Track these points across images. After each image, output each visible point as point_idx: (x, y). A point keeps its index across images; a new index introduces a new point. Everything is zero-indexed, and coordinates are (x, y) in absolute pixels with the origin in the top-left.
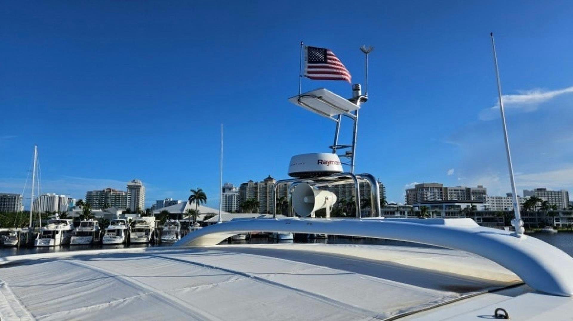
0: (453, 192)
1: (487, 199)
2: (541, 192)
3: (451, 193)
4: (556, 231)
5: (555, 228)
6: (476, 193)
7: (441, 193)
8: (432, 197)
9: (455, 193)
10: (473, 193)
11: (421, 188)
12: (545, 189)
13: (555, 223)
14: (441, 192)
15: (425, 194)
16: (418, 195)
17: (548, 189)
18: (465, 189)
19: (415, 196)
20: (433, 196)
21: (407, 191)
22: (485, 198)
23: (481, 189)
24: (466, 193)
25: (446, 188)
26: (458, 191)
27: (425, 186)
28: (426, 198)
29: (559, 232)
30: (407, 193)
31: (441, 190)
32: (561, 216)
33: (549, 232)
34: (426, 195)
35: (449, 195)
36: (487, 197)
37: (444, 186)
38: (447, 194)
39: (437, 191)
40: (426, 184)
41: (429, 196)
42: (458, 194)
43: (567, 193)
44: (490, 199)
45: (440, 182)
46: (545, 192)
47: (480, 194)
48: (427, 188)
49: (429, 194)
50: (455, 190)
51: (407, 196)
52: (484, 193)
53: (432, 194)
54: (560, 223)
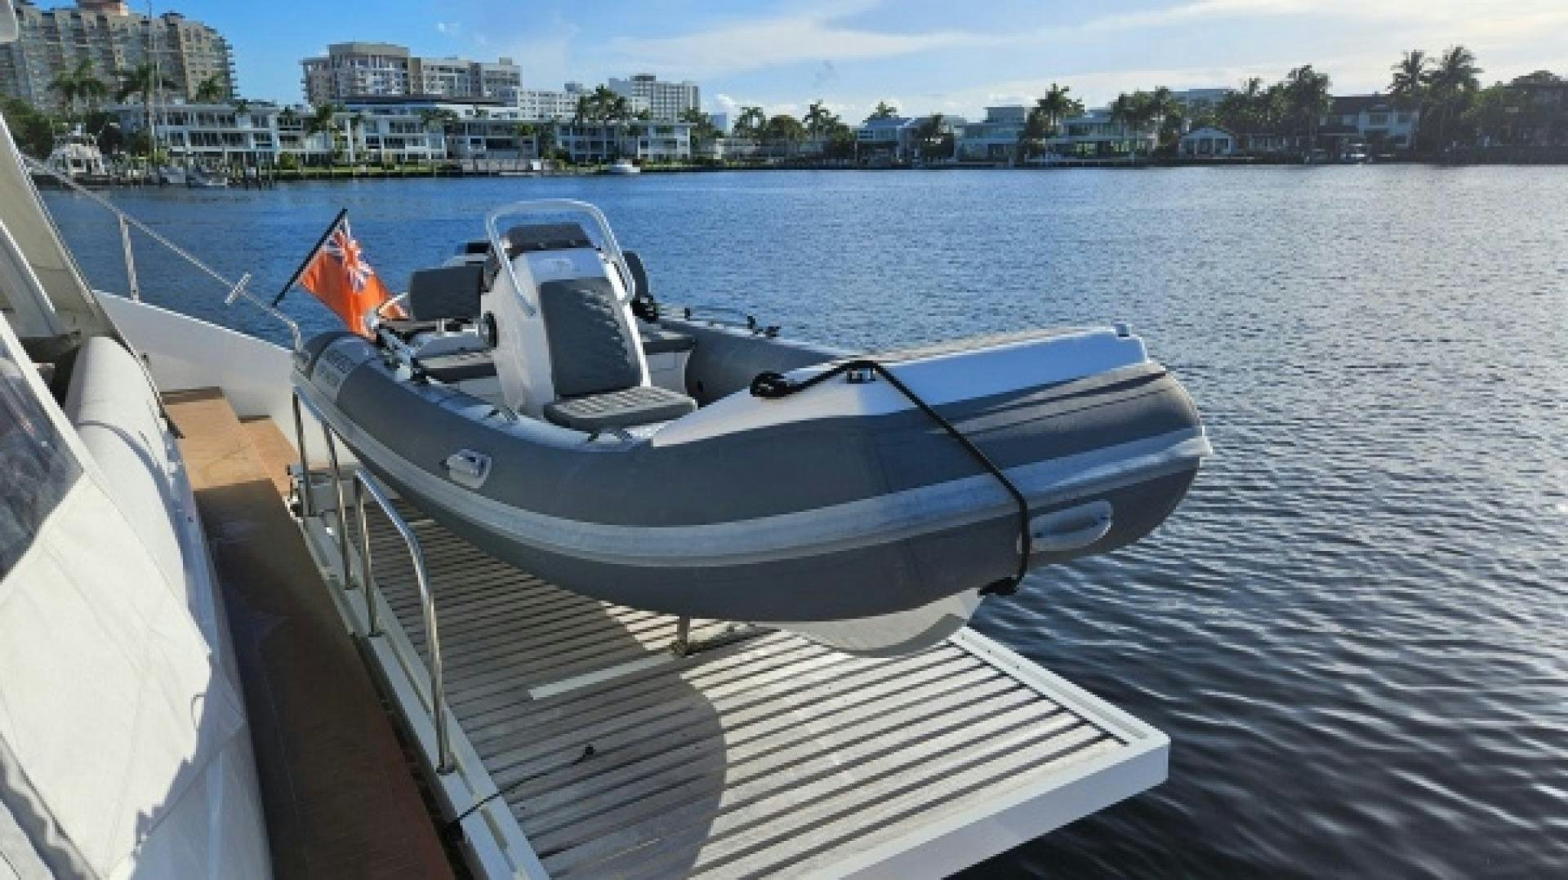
0: (438, 74)
1: (519, 97)
2: (644, 85)
3: (433, 78)
4: (637, 170)
5: (636, 163)
6: (496, 81)
7: (405, 75)
8: (380, 88)
9: (441, 79)
10: (488, 81)
11: (343, 55)
12: (652, 78)
13: (640, 152)
14: (404, 72)
15: (359, 76)
16: (341, 79)
17: (659, 80)
18: (465, 66)
19: (333, 82)
20: (383, 82)
21: (305, 64)
22: (514, 94)
23: (508, 69)
24: (469, 78)
25: (417, 61)
26: (450, 70)
27: (356, 50)
28: (364, 89)
29: (644, 171)
30: (306, 71)
31: (405, 66)
32: (652, 135)
33: (622, 174)
34: (363, 80)
35: (425, 82)
36: (519, 91)
37: (413, 55)
38: (420, 78)
39: (391, 68)
40: (360, 45)
41: (370, 83)
42: (452, 79)
43: (696, 89)
44: (527, 97)
45: (400, 43)
46: (652, 85)
47: (505, 82)
48: (364, 59)
49: (370, 79)
50: (442, 69)
51: (309, 81)
52: (515, 80)
53: (379, 78)
54: (650, 151)
